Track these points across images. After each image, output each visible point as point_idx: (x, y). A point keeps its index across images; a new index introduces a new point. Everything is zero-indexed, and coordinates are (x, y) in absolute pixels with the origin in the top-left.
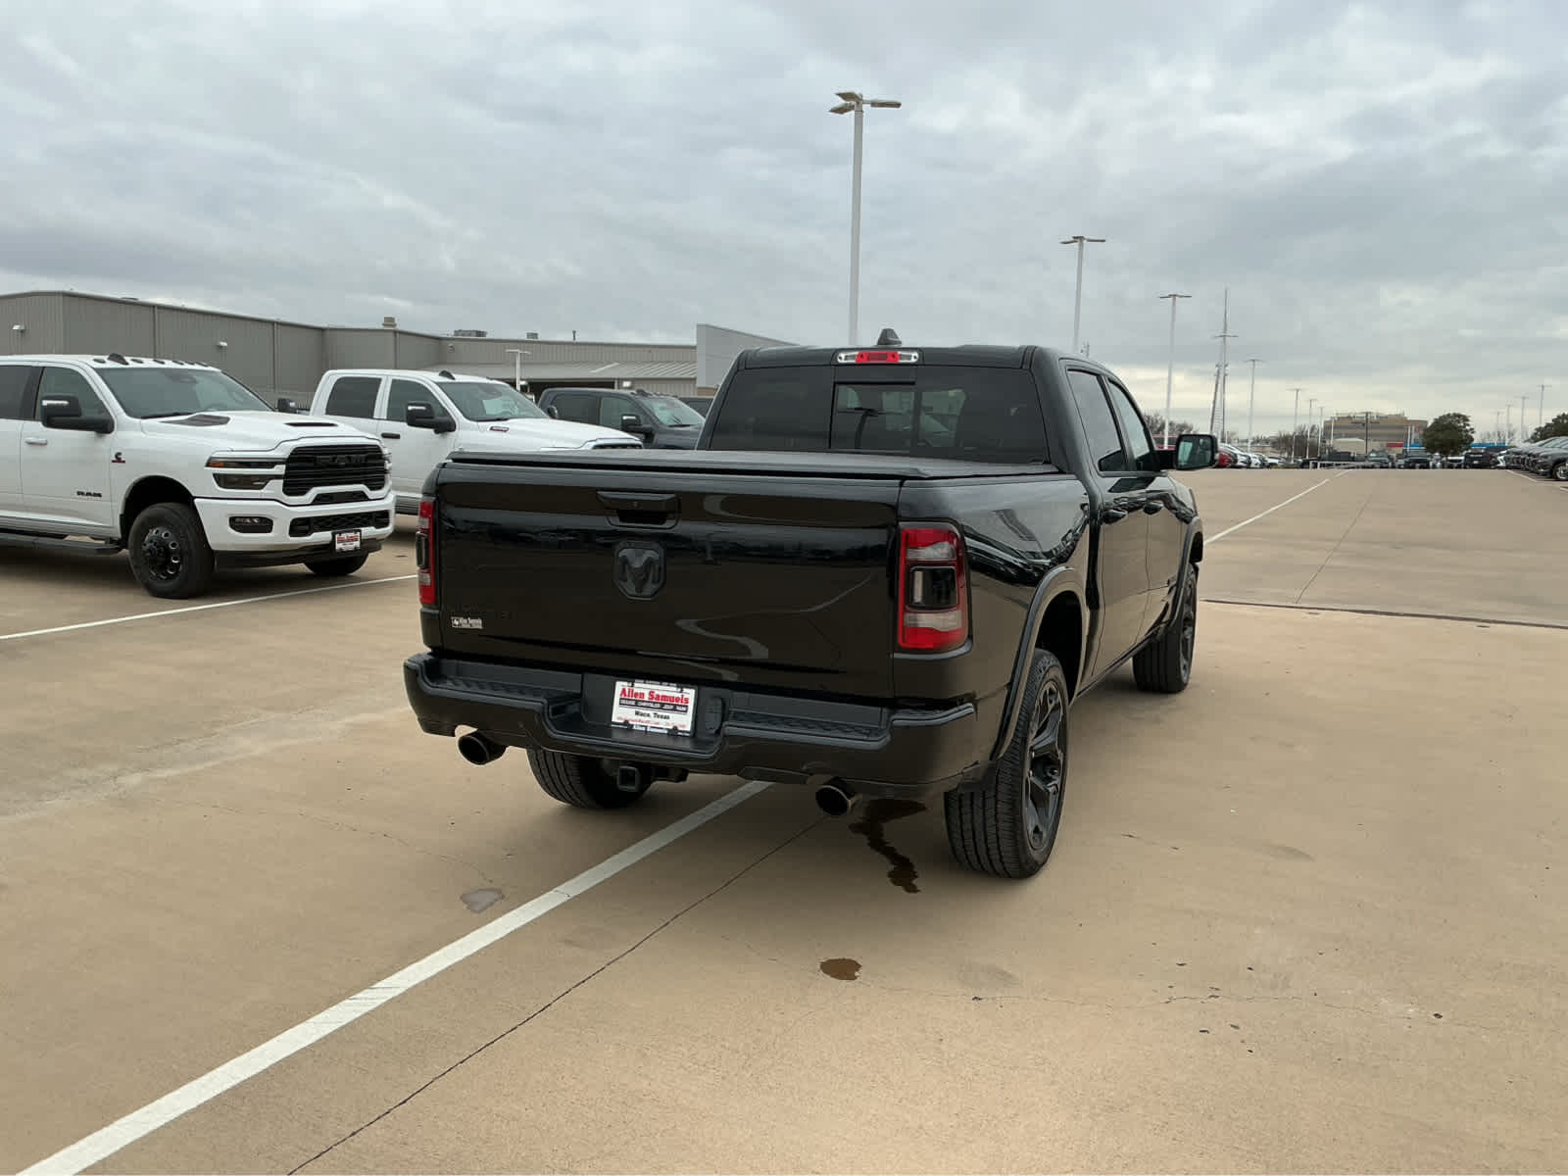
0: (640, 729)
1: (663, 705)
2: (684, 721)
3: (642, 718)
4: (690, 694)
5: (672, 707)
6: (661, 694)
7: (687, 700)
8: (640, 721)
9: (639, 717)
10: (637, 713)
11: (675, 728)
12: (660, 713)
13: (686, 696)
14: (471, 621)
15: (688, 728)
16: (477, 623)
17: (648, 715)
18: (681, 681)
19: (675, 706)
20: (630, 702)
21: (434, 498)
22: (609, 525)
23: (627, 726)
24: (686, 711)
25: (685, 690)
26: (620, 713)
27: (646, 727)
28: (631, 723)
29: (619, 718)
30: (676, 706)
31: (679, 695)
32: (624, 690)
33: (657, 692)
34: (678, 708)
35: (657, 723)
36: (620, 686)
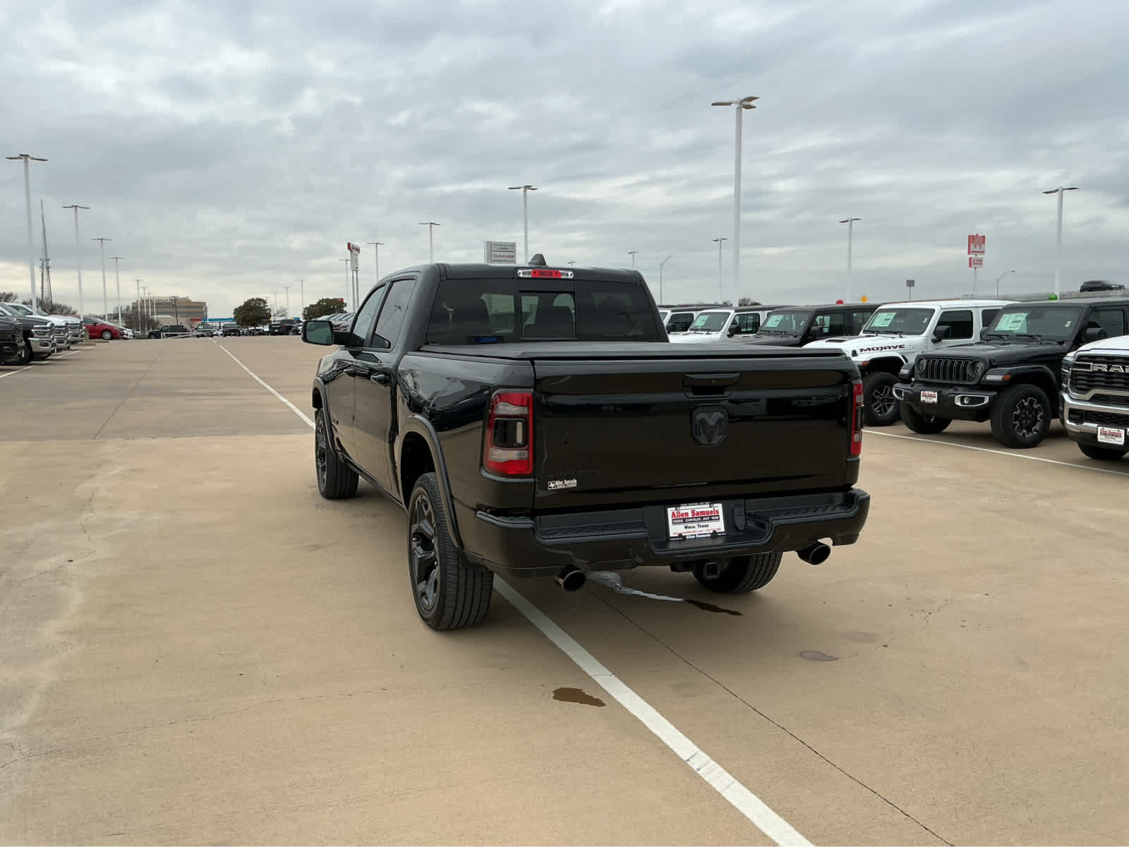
0: (692, 537)
1: (702, 518)
2: (719, 526)
3: (690, 530)
4: (719, 507)
5: (708, 518)
6: (699, 510)
7: (717, 512)
8: (689, 532)
9: (688, 530)
10: (686, 527)
11: (715, 532)
12: (701, 524)
13: (716, 509)
14: (566, 482)
15: (723, 530)
16: (573, 483)
17: (694, 527)
18: (712, 500)
19: (710, 517)
20: (679, 521)
21: (532, 390)
22: (687, 399)
23: (682, 538)
24: (719, 519)
25: (715, 505)
26: (675, 530)
27: (695, 535)
28: (683, 535)
29: (674, 534)
30: (712, 517)
31: (712, 509)
32: (673, 513)
33: (696, 510)
34: (713, 518)
35: (702, 531)
36: (670, 511)
